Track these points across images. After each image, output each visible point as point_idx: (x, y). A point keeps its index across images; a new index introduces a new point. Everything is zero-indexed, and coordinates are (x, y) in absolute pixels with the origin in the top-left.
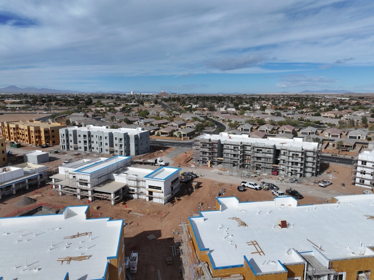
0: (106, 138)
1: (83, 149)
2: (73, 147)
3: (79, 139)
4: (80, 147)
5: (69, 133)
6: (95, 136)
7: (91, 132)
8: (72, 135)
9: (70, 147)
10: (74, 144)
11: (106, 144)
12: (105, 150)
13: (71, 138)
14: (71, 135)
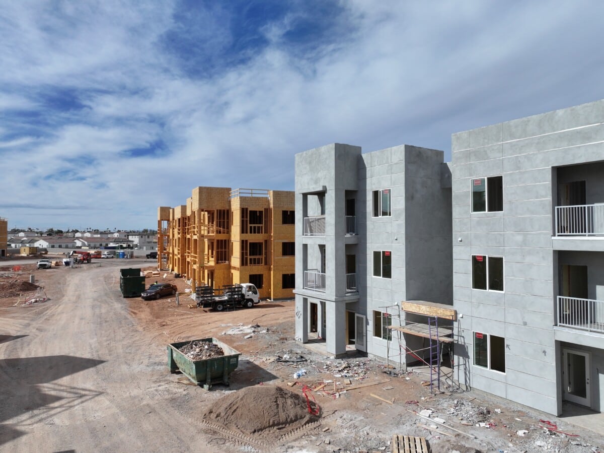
2: (398, 324)
3: (468, 236)
4: (480, 340)
5: (373, 181)
8: (398, 203)
10: (410, 297)
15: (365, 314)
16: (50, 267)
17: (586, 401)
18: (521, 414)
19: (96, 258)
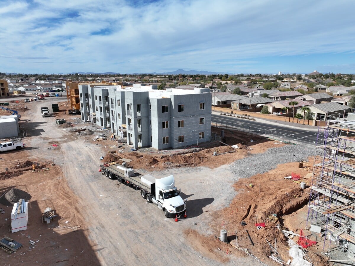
0: (118, 102)
1: (100, 123)
2: (92, 116)
3: (96, 103)
4: (97, 118)
8: (91, 97)
10: (93, 112)
11: (119, 116)
13: (91, 101)
16: (29, 102)
19: (47, 96)
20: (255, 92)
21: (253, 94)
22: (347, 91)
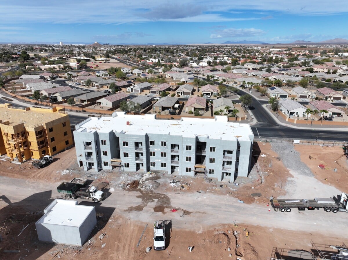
0: (189, 148)
1: (133, 168)
2: (109, 163)
3: (123, 149)
4: (125, 164)
5: (101, 138)
6: (158, 143)
7: (149, 136)
8: (108, 142)
9: (103, 165)
10: (112, 158)
11: (189, 159)
12: (185, 169)
13: (106, 148)
14: (104, 143)
15: (101, 162)
17: (139, 168)
18: (132, 172)
20: (134, 87)
21: (132, 89)
22: (189, 78)
